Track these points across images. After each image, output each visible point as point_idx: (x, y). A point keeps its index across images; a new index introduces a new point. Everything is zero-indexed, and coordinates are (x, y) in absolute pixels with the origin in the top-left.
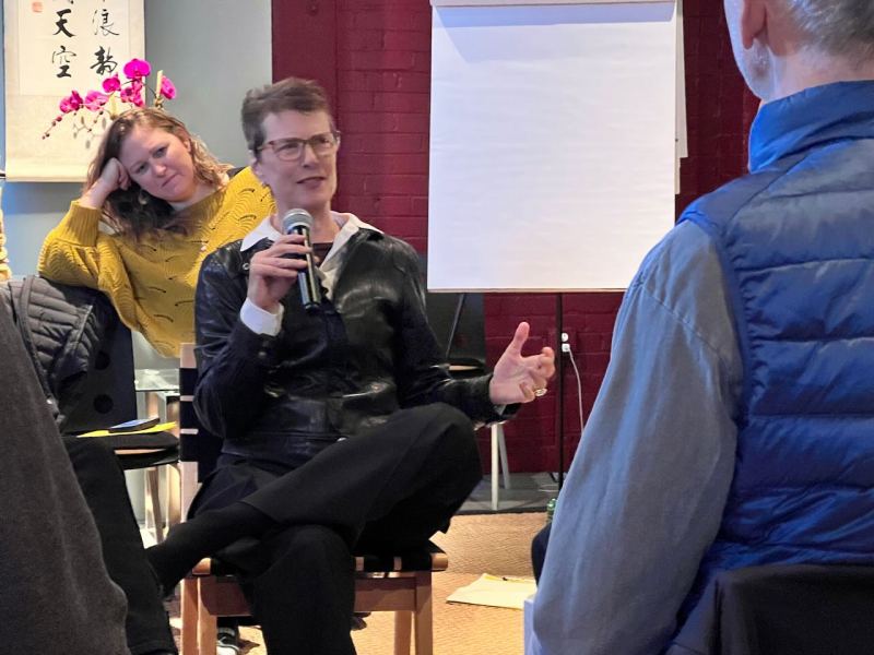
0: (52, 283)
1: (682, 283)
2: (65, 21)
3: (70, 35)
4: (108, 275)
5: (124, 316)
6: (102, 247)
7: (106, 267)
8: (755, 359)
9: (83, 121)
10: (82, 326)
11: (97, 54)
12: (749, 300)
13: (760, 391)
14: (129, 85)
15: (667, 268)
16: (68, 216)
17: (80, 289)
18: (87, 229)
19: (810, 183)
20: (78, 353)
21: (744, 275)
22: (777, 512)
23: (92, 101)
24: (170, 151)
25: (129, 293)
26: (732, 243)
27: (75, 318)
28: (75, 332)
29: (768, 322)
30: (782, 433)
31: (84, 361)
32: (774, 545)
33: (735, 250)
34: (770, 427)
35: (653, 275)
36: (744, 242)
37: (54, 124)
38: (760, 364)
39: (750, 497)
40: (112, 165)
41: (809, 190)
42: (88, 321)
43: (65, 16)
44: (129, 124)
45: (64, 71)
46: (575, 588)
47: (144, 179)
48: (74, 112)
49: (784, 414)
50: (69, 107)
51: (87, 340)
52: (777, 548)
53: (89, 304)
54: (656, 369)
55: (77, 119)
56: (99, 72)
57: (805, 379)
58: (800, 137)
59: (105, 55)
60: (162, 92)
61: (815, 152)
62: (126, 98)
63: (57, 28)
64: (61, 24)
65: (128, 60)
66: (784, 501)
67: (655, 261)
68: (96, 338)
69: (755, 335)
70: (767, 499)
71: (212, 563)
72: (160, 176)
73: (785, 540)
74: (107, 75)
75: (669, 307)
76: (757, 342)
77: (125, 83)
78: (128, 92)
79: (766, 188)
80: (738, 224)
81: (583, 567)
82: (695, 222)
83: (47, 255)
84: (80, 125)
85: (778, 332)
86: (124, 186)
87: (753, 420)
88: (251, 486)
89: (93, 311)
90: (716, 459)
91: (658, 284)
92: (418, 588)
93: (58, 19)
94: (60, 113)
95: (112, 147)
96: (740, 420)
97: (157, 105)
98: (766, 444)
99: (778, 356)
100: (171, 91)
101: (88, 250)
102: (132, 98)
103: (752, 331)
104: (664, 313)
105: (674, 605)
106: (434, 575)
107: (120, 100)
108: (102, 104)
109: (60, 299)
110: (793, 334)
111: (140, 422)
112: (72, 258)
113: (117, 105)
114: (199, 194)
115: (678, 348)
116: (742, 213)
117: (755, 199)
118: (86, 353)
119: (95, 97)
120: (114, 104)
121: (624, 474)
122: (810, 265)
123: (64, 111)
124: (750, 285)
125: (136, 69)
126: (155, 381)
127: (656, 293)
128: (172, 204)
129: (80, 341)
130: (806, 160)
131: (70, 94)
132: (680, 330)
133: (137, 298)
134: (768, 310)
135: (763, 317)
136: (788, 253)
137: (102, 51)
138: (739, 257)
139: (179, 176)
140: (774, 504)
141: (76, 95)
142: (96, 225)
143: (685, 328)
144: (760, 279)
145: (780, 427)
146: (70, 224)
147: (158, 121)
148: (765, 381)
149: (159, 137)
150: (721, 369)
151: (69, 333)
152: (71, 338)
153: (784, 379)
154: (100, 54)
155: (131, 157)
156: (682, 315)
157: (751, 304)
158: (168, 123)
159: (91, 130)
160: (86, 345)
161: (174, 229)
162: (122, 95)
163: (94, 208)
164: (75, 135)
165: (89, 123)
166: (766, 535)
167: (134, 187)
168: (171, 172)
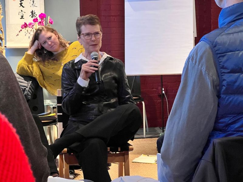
0: (20, 75)
1: (201, 58)
2: (22, 3)
3: (23, 7)
4: (36, 72)
5: (41, 84)
6: (34, 65)
7: (35, 71)
8: (223, 79)
9: (27, 31)
10: (29, 87)
11: (31, 12)
12: (220, 62)
13: (224, 88)
14: (40, 20)
15: (197, 54)
16: (24, 57)
17: (28, 77)
18: (30, 60)
19: (237, 30)
20: (28, 94)
21: (219, 55)
22: (230, 122)
23: (30, 25)
24: (52, 38)
25: (42, 77)
26: (215, 46)
27: (27, 85)
28: (27, 89)
29: (226, 68)
30: (230, 99)
31: (30, 96)
32: (229, 131)
33: (216, 48)
34: (227, 98)
35: (193, 56)
36: (219, 46)
37: (20, 32)
38: (224, 80)
39: (222, 118)
40: (36, 42)
41: (236, 31)
42: (30, 85)
43: (22, 2)
44: (41, 31)
45: (22, 17)
46: (173, 145)
47: (45, 46)
48: (25, 28)
49: (231, 94)
50: (24, 27)
51: (30, 91)
52: (230, 132)
53: (31, 81)
54: (194, 83)
55: (26, 30)
56: (32, 17)
57: (237, 84)
58: (233, 18)
59: (33, 12)
60: (50, 22)
61: (238, 22)
62: (40, 24)
63: (20, 5)
64: (21, 4)
65: (40, 13)
66: (231, 119)
67: (194, 52)
68: (33, 90)
69: (222, 72)
70: (227, 118)
71: (67, 150)
72: (50, 45)
73: (232, 130)
74: (34, 18)
75: (198, 65)
76: (223, 74)
77: (39, 20)
78: (40, 22)
79: (224, 31)
80: (217, 41)
81: (175, 139)
82: (205, 41)
83: (18, 68)
84: (27, 32)
85: (229, 71)
86: (40, 48)
87: (222, 96)
88: (78, 128)
89: (32, 83)
90: (212, 107)
91: (194, 59)
92: (125, 156)
93: (20, 2)
94: (21, 29)
95: (36, 37)
96: (219, 96)
97: (48, 26)
98: (226, 102)
99: (229, 78)
100: (52, 22)
101: (30, 66)
102: (41, 24)
103: (221, 71)
104: (196, 67)
105: (201, 149)
106: (130, 152)
107: (38, 25)
108: (33, 26)
109: (23, 80)
110: (233, 71)
111: (45, 113)
112: (26, 68)
113: (37, 26)
114: (61, 50)
115: (200, 76)
116: (218, 38)
117: (222, 34)
118: (30, 94)
119: (31, 24)
120: (36, 26)
121: (186, 112)
122: (237, 52)
123: (22, 28)
124: (221, 58)
125: (42, 16)
126: (50, 103)
127: (194, 61)
128: (53, 53)
129: (28, 91)
130: (235, 23)
131: (24, 24)
132: (201, 71)
133: (44, 79)
134: (225, 65)
135: (224, 67)
136: (231, 49)
137: (33, 11)
138: (217, 50)
139: (55, 45)
140: (229, 120)
141: (26, 24)
142: (32, 59)
143: (202, 71)
144: (223, 56)
145: (230, 98)
146: (25, 59)
147: (49, 29)
148: (225, 85)
149: (49, 34)
150: (213, 81)
151: (25, 89)
152: (26, 90)
153: (231, 84)
154: (32, 12)
155: (41, 40)
156: (202, 67)
157: (221, 63)
158: (52, 30)
159: (30, 33)
160: (30, 92)
161: (54, 59)
162: (38, 23)
163: (31, 54)
164: (25, 35)
165: (29, 32)
166: (227, 129)
167: (43, 48)
168: (53, 44)
